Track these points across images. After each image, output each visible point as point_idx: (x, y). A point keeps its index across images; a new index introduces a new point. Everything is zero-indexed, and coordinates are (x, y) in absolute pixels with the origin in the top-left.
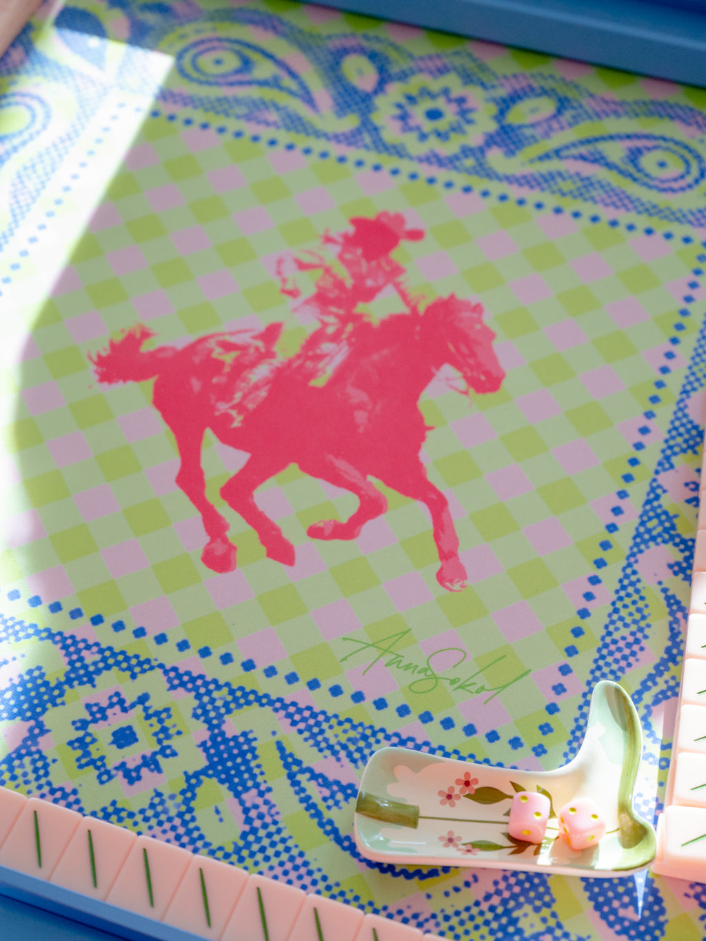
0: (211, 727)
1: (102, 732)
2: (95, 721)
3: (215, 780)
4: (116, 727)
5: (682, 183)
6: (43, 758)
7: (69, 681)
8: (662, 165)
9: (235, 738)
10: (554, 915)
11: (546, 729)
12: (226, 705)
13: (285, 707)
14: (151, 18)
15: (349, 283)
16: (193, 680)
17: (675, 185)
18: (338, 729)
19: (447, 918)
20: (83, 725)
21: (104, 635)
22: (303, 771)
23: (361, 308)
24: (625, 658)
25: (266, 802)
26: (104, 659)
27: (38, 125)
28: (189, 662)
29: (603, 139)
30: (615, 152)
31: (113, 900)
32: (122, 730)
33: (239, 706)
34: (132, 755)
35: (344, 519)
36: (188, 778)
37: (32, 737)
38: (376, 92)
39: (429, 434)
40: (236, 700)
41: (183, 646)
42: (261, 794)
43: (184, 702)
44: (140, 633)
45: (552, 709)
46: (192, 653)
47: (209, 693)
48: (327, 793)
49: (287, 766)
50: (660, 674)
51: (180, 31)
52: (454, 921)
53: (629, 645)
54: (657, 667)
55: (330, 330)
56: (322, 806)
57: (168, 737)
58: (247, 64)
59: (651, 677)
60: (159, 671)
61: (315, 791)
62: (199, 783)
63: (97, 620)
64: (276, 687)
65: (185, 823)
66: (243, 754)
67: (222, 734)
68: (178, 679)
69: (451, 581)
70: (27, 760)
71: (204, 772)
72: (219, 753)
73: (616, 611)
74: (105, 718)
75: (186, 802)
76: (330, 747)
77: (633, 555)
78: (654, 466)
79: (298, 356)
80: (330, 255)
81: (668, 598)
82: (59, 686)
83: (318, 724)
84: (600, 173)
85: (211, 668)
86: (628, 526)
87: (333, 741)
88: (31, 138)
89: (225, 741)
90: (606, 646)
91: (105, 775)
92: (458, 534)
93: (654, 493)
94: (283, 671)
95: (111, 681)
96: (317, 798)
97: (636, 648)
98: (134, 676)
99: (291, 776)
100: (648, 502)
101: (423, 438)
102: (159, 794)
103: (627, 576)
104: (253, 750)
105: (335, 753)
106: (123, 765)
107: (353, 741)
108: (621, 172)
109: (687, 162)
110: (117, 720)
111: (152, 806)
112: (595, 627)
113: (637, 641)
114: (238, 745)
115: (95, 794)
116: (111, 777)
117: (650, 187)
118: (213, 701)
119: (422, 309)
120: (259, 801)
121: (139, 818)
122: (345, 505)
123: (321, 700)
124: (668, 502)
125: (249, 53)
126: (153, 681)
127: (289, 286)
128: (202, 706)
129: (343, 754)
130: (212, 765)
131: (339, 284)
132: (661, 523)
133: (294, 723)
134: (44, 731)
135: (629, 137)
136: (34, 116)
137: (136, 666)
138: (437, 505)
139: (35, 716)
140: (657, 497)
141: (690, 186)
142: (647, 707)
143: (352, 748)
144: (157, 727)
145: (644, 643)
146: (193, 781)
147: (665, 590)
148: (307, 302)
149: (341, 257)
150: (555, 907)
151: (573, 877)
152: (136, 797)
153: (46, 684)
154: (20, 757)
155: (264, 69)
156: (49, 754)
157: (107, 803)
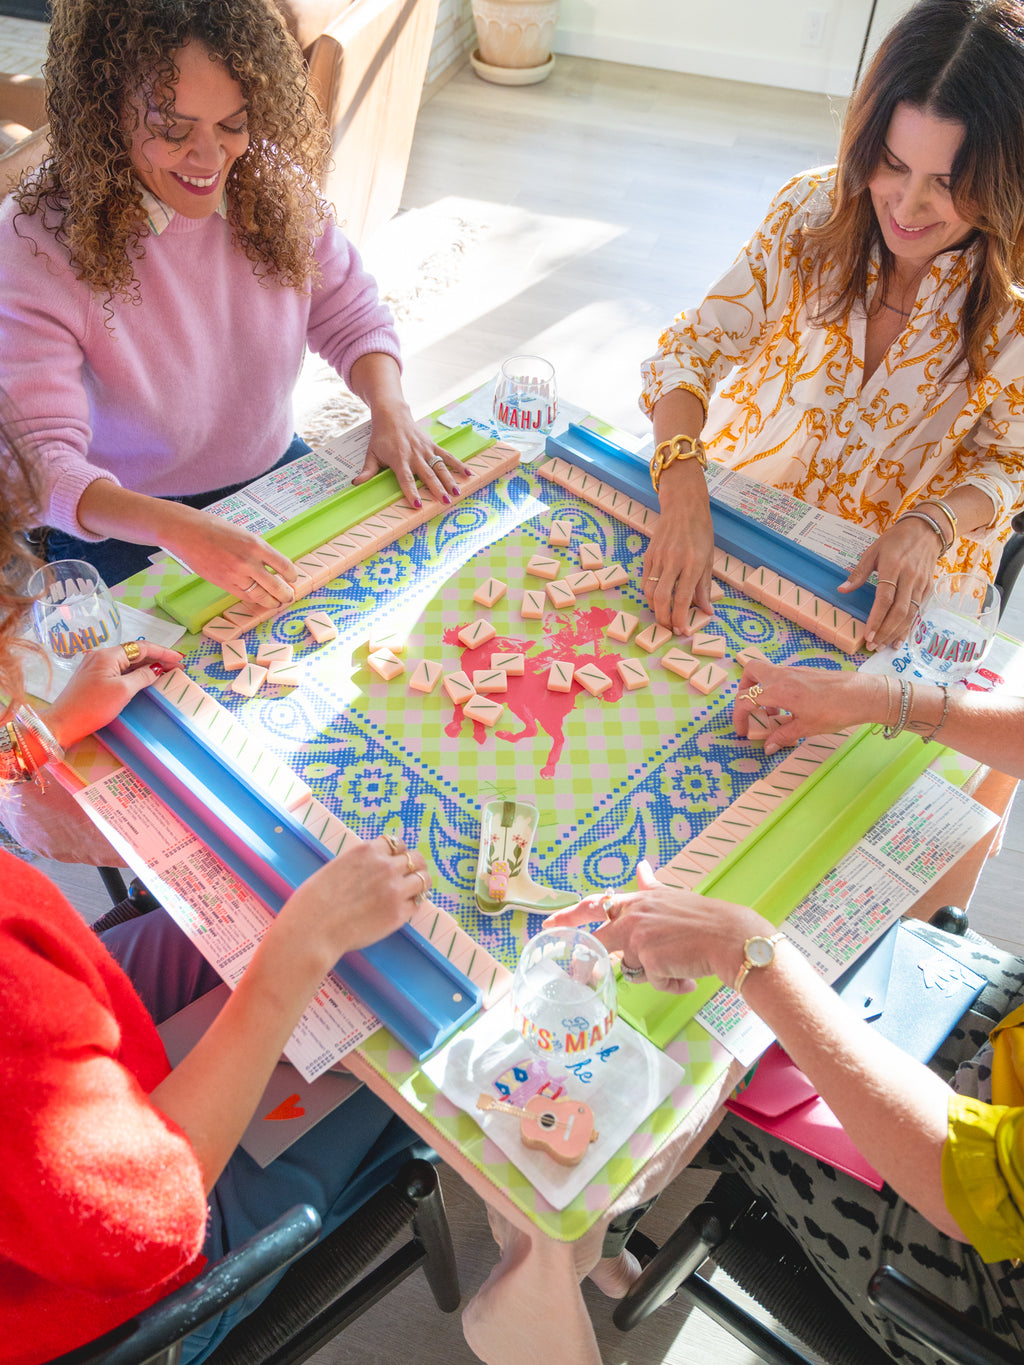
0: (410, 797)
1: (365, 782)
2: (365, 777)
3: (400, 818)
4: (371, 782)
5: (757, 639)
6: (336, 784)
7: (363, 758)
8: (752, 628)
9: (417, 805)
10: (509, 924)
11: (550, 849)
12: (421, 790)
13: (445, 800)
14: (553, 492)
15: (575, 634)
16: (414, 775)
17: (753, 639)
18: (462, 817)
19: (463, 908)
20: (360, 776)
21: (388, 745)
22: (438, 828)
23: (574, 647)
24: (603, 833)
25: (416, 834)
26: (382, 754)
27: (477, 525)
28: (416, 768)
29: (731, 607)
30: (733, 615)
31: (325, 845)
32: (373, 784)
33: (427, 793)
34: (372, 796)
35: (514, 734)
36: (390, 812)
37: (337, 774)
38: (636, 555)
39: (573, 710)
40: (426, 790)
41: (417, 760)
42: (415, 830)
43: (406, 782)
44: (402, 749)
45: (558, 842)
46: (419, 764)
47: (417, 783)
48: (443, 840)
49: (432, 823)
50: (615, 845)
51: (562, 501)
52: (465, 910)
53: (608, 829)
54: (615, 843)
55: (555, 652)
56: (437, 844)
57: (391, 794)
58: (585, 524)
59: (610, 846)
60: (402, 767)
61: (438, 837)
62: (393, 816)
63: (388, 738)
64: (446, 791)
65: (378, 830)
66: (417, 812)
67: (413, 801)
68: (408, 773)
69: (546, 775)
70: (330, 782)
71: (397, 813)
72: (407, 809)
73: (611, 813)
74: (369, 777)
75: (384, 822)
76: (455, 823)
77: (633, 792)
78: (666, 758)
79: (534, 658)
80: (574, 620)
81: (638, 816)
82: (358, 758)
83: (455, 812)
84: (720, 622)
85: (424, 774)
86: (639, 779)
87: (457, 821)
88: (472, 529)
89: (413, 804)
90: (598, 825)
91: (357, 799)
92: (561, 757)
93: (660, 769)
94: (453, 785)
95: (380, 764)
96: (437, 841)
97: (610, 831)
98: (390, 765)
99: (432, 828)
100: (655, 772)
101: (569, 711)
102: (374, 815)
103: (625, 800)
104: (422, 812)
105: (455, 825)
106: (366, 798)
107: (466, 824)
108: (730, 625)
109: (765, 630)
110: (374, 780)
111: (369, 818)
112: (597, 816)
113: (613, 829)
114: (417, 808)
115: (348, 805)
116: (359, 801)
117: (740, 636)
118: (417, 787)
119: (601, 656)
120: (413, 833)
121: (361, 821)
122: (519, 726)
123: (462, 803)
124: (662, 775)
125: (588, 520)
126: (397, 771)
127: (548, 627)
128: (411, 787)
129: (458, 827)
130: (402, 812)
131: (571, 633)
132: (655, 783)
133: (445, 808)
134: (342, 773)
135: (744, 610)
136: (477, 520)
137: (393, 761)
138: (559, 741)
139: (342, 766)
140: (660, 772)
141: (760, 641)
142: (601, 857)
143: (463, 826)
144: (389, 788)
145: (616, 830)
146: (391, 814)
147: (638, 812)
148: (551, 637)
149: (578, 622)
150: (511, 921)
151: (524, 912)
152: (364, 812)
153: (354, 755)
154: (328, 780)
155: (591, 529)
156: (340, 783)
157: (351, 810)
